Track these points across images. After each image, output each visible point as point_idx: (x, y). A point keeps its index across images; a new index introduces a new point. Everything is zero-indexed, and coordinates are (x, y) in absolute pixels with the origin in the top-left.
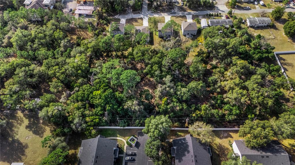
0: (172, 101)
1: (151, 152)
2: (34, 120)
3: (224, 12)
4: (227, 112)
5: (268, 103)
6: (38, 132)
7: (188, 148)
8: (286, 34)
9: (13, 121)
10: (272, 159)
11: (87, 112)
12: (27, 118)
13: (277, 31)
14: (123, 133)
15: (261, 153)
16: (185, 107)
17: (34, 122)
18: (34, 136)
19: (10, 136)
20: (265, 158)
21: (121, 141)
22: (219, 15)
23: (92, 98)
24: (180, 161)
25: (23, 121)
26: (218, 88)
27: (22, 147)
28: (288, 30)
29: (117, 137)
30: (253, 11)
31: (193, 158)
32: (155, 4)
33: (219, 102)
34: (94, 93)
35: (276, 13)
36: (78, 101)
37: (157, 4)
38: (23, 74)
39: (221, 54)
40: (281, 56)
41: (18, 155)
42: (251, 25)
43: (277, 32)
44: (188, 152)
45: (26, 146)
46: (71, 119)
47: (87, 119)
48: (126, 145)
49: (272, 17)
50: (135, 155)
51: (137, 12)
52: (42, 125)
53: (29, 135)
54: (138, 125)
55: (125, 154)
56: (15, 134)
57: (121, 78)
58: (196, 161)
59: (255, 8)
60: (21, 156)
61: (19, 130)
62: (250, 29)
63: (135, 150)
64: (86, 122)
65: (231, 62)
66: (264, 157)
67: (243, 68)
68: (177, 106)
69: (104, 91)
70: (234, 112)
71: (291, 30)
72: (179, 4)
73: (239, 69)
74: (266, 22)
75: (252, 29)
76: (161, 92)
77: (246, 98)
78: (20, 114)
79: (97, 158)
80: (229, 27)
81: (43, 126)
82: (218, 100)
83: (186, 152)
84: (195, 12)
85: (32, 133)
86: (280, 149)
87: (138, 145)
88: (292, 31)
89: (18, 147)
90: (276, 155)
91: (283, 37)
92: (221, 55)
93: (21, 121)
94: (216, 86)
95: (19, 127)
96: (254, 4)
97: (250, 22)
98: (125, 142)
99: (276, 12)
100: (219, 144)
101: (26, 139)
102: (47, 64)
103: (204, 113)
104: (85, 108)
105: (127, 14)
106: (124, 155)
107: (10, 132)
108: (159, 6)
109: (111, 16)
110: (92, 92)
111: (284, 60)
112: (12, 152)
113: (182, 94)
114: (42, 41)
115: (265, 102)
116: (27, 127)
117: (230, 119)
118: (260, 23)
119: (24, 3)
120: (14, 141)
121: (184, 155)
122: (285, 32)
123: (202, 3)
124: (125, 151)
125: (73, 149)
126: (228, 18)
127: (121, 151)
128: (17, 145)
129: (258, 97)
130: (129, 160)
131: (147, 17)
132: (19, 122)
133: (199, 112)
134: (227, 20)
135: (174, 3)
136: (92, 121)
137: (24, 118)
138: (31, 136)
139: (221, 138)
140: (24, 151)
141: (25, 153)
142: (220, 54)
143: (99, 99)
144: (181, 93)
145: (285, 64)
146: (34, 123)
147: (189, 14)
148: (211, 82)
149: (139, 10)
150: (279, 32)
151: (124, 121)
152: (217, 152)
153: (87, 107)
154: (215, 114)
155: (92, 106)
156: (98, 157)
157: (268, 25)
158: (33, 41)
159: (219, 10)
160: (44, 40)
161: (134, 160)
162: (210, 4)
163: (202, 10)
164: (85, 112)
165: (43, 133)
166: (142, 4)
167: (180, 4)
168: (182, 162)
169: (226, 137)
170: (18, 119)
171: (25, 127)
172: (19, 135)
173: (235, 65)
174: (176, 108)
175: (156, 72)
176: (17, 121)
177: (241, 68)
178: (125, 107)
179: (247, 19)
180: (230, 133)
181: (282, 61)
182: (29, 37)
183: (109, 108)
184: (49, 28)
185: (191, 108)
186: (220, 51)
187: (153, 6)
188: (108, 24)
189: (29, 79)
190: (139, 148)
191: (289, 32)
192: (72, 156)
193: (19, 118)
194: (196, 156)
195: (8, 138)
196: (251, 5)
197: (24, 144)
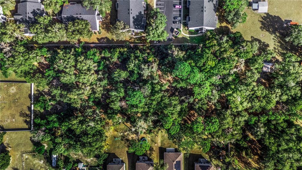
15: (81, 17)
21: (186, 33)
24: (140, 12)
27: (265, 28)
29: (189, 37)
31: (131, 11)
44: (133, 18)
45: (262, 28)
48: (181, 30)
50: (174, 22)
55: (182, 23)
58: (129, 10)
60: (263, 21)
63: (174, 26)
83: (135, 18)
85: (261, 40)
86: (66, 21)
87: (172, 30)
89: (269, 28)
98: (182, 32)
100: (109, 32)
101: (264, 35)
106: (182, 21)
112: (272, 23)
121: (137, 16)
124: (182, 25)
127: (185, 25)
128: (270, 30)
130: (178, 17)
138: (261, 37)
139: (106, 38)
141: (261, 23)
143: (209, 57)
156: (201, 11)
161: (174, 18)
169: (102, 38)
180: (98, 42)
190: (171, 27)
192: (223, 20)
194: (129, 13)
197: (265, 30)
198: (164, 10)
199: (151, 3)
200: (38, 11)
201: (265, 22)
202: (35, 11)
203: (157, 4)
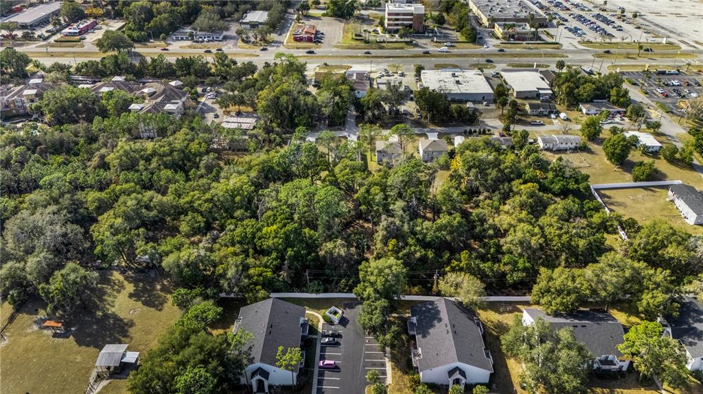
0: (407, 244)
1: (371, 319)
2: (144, 284)
3: (496, 128)
4: (508, 268)
5: (578, 246)
6: (154, 303)
7: (439, 315)
8: (610, 159)
9: (104, 286)
10: (592, 330)
11: (250, 261)
12: (130, 282)
13: (594, 155)
14: (317, 304)
16: (430, 254)
17: (144, 288)
18: (145, 308)
19: (99, 309)
20: (579, 328)
21: (312, 316)
22: (487, 132)
23: (260, 239)
24: (424, 336)
25: (122, 286)
26: (489, 228)
27: (123, 325)
28: (610, 150)
29: (305, 310)
30: (548, 127)
31: (449, 328)
32: (370, 114)
33: (492, 250)
34: (264, 230)
35: (589, 127)
36: (233, 245)
37: (374, 115)
38: (134, 202)
39: (491, 176)
40: (603, 192)
41: (114, 337)
42: (546, 147)
43: (594, 158)
44: (440, 320)
45: (131, 324)
46: (222, 270)
47: (252, 271)
48: (322, 321)
49: (583, 135)
50: (339, 336)
51: (336, 127)
52: (159, 292)
53: (136, 307)
54: (344, 289)
55: (320, 335)
56: (107, 306)
57: (316, 200)
58: (454, 333)
59: (551, 123)
60: (120, 337)
61: (116, 300)
62: (544, 152)
63: (341, 330)
64: (249, 277)
65: (511, 190)
66: (577, 326)
67: (532, 197)
68: (415, 252)
69: (285, 226)
70: (520, 265)
71: (616, 149)
72: (413, 116)
73: (524, 197)
74: (573, 141)
75: (548, 154)
76: (386, 229)
77: (539, 239)
78: (117, 276)
79: (271, 327)
80: (506, 148)
81: (163, 294)
82: (490, 248)
83: (436, 321)
84: (443, 128)
85: (141, 305)
87: (343, 322)
88: (618, 151)
89: (114, 323)
90: (598, 324)
91: (604, 164)
92: (492, 179)
93: (119, 286)
94: (486, 226)
95: (117, 295)
96: (550, 118)
97: (544, 141)
98: (321, 317)
99: (588, 125)
100: (496, 321)
101: (131, 313)
102: (176, 190)
103: (467, 264)
104: (247, 256)
105: (317, 131)
106: (318, 336)
107: (98, 303)
108: (376, 118)
109: (288, 134)
110: (260, 230)
111: (609, 197)
112: (103, 332)
113: (425, 231)
114: (165, 159)
115: (573, 243)
116: (131, 296)
117: (515, 278)
118: (562, 143)
119: (130, 108)
120: (106, 316)
121: (432, 326)
122: (607, 154)
123: (456, 114)
124: (320, 330)
125: (220, 328)
126: (502, 136)
127: (313, 330)
129: (560, 236)
130: (329, 344)
131: (355, 135)
132: (116, 287)
133: (456, 263)
134: (502, 139)
135: (404, 116)
136: (260, 275)
137: (126, 283)
138: (139, 309)
139: (500, 313)
140: (127, 331)
141: (128, 334)
142: (489, 178)
143: (274, 238)
144: (423, 229)
145: (612, 204)
146: (144, 290)
147: (433, 131)
148: (477, 219)
149: (340, 124)
150: (597, 158)
151: (319, 283)
152: (495, 334)
153: (250, 254)
154: (486, 269)
155: (261, 252)
156: (273, 326)
157: (576, 147)
158: (148, 160)
159: (487, 125)
160: (170, 158)
161: (338, 344)
162: (470, 116)
163: (454, 126)
164: (248, 261)
165: (162, 304)
166: (345, 116)
167: (415, 117)
168: (428, 337)
169: (511, 312)
170: (115, 283)
171: (128, 295)
172: (117, 306)
173: (518, 193)
174: (414, 255)
175: (376, 197)
176: (112, 287)
177: (528, 198)
178: (322, 253)
179: (539, 138)
180: (518, 306)
181: (606, 199)
182: (142, 153)
183: (292, 252)
184: (179, 139)
185: (441, 257)
186: (489, 171)
187: (366, 118)
188: (283, 145)
189: (144, 210)
190: (347, 326)
191: (613, 154)
193: (117, 281)
194: (453, 326)
195: (96, 311)
196: (545, 119)
197: (126, 320)
198: (364, 362)
199: (399, 377)
200: (690, 340)
201: (117, 335)
202: (696, 338)
203: (383, 365)
